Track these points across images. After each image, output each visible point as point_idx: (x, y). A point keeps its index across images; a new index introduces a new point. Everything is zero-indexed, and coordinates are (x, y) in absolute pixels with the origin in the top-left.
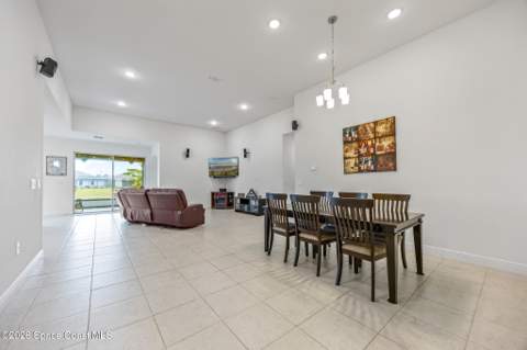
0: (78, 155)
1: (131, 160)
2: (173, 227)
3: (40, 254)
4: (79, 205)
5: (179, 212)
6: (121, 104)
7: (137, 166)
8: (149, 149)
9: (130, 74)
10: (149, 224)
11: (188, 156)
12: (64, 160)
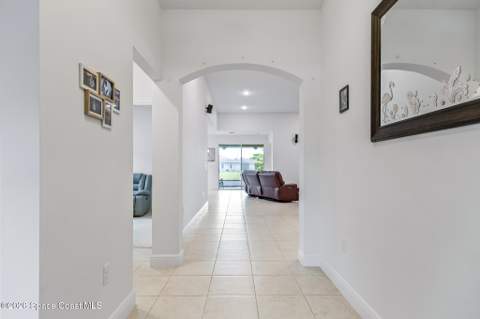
0: (220, 145)
1: (255, 146)
2: (275, 200)
3: (207, 204)
4: (221, 184)
5: (277, 189)
6: (244, 108)
7: (260, 151)
8: (266, 137)
9: (246, 93)
10: (261, 198)
11: (296, 141)
12: (213, 150)
